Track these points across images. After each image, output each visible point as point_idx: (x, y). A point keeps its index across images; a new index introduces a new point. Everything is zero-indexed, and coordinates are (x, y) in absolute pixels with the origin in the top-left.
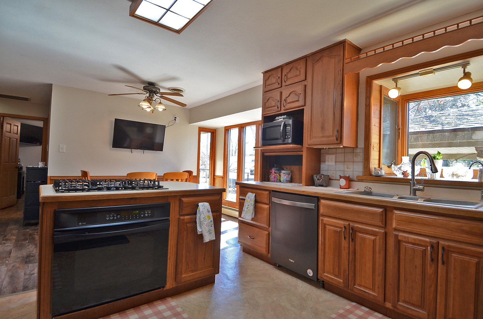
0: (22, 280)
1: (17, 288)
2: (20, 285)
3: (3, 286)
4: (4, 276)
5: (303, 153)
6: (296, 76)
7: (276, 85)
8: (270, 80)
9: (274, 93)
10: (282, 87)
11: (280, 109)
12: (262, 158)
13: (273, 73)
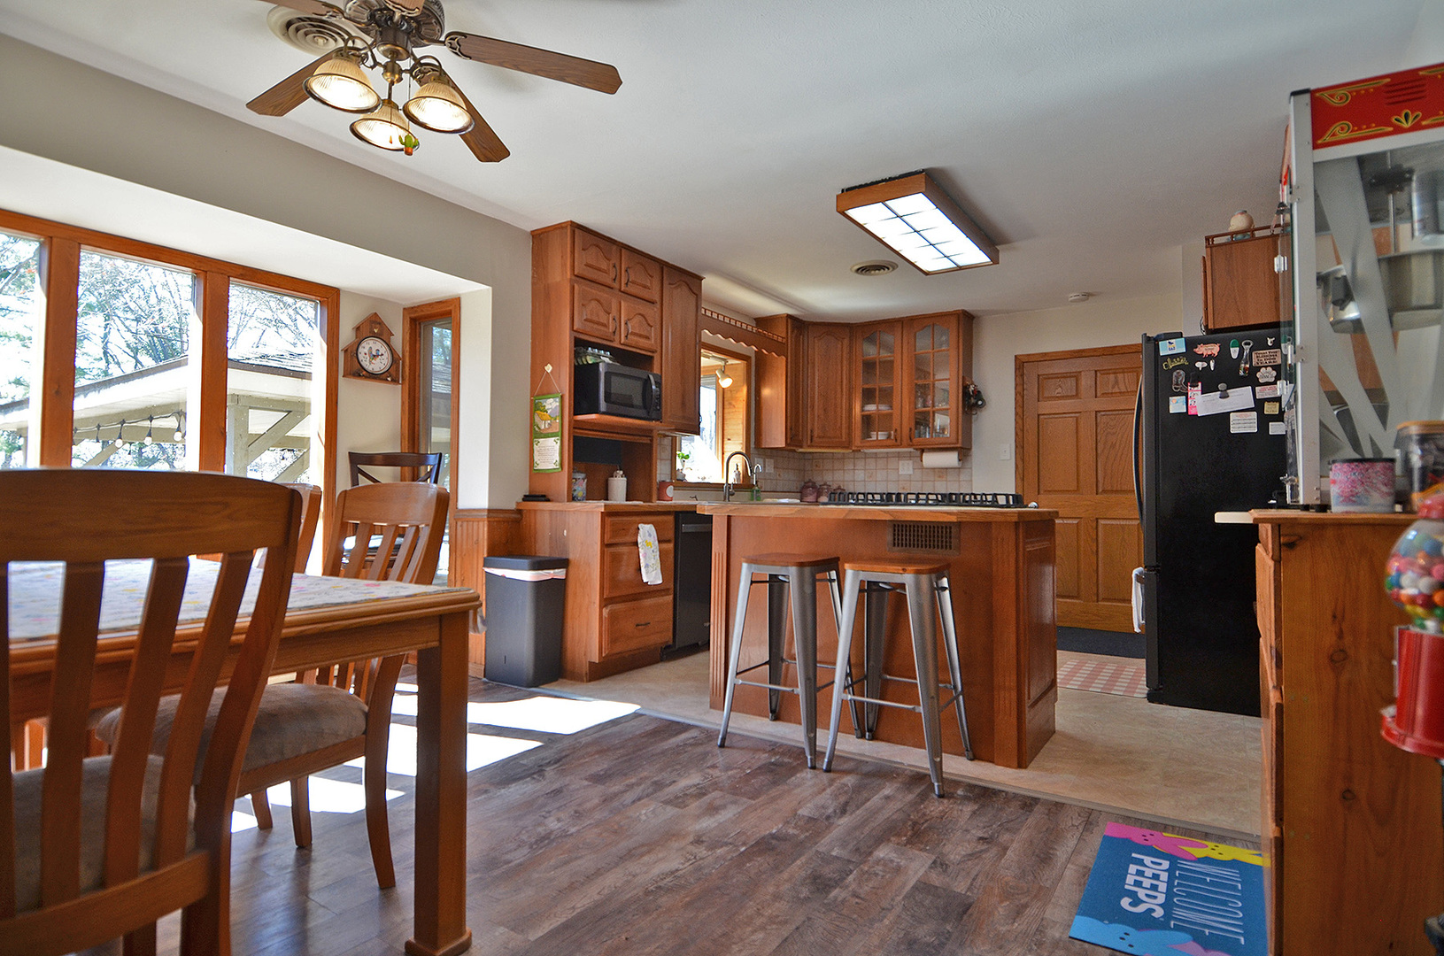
0: (1024, 834)
1: (1047, 811)
2: (1037, 816)
3: (1078, 834)
4: (1067, 873)
5: (652, 441)
6: (645, 287)
7: (608, 280)
8: (593, 256)
9: (603, 295)
10: (620, 290)
11: (617, 337)
12: (572, 440)
13: (601, 246)
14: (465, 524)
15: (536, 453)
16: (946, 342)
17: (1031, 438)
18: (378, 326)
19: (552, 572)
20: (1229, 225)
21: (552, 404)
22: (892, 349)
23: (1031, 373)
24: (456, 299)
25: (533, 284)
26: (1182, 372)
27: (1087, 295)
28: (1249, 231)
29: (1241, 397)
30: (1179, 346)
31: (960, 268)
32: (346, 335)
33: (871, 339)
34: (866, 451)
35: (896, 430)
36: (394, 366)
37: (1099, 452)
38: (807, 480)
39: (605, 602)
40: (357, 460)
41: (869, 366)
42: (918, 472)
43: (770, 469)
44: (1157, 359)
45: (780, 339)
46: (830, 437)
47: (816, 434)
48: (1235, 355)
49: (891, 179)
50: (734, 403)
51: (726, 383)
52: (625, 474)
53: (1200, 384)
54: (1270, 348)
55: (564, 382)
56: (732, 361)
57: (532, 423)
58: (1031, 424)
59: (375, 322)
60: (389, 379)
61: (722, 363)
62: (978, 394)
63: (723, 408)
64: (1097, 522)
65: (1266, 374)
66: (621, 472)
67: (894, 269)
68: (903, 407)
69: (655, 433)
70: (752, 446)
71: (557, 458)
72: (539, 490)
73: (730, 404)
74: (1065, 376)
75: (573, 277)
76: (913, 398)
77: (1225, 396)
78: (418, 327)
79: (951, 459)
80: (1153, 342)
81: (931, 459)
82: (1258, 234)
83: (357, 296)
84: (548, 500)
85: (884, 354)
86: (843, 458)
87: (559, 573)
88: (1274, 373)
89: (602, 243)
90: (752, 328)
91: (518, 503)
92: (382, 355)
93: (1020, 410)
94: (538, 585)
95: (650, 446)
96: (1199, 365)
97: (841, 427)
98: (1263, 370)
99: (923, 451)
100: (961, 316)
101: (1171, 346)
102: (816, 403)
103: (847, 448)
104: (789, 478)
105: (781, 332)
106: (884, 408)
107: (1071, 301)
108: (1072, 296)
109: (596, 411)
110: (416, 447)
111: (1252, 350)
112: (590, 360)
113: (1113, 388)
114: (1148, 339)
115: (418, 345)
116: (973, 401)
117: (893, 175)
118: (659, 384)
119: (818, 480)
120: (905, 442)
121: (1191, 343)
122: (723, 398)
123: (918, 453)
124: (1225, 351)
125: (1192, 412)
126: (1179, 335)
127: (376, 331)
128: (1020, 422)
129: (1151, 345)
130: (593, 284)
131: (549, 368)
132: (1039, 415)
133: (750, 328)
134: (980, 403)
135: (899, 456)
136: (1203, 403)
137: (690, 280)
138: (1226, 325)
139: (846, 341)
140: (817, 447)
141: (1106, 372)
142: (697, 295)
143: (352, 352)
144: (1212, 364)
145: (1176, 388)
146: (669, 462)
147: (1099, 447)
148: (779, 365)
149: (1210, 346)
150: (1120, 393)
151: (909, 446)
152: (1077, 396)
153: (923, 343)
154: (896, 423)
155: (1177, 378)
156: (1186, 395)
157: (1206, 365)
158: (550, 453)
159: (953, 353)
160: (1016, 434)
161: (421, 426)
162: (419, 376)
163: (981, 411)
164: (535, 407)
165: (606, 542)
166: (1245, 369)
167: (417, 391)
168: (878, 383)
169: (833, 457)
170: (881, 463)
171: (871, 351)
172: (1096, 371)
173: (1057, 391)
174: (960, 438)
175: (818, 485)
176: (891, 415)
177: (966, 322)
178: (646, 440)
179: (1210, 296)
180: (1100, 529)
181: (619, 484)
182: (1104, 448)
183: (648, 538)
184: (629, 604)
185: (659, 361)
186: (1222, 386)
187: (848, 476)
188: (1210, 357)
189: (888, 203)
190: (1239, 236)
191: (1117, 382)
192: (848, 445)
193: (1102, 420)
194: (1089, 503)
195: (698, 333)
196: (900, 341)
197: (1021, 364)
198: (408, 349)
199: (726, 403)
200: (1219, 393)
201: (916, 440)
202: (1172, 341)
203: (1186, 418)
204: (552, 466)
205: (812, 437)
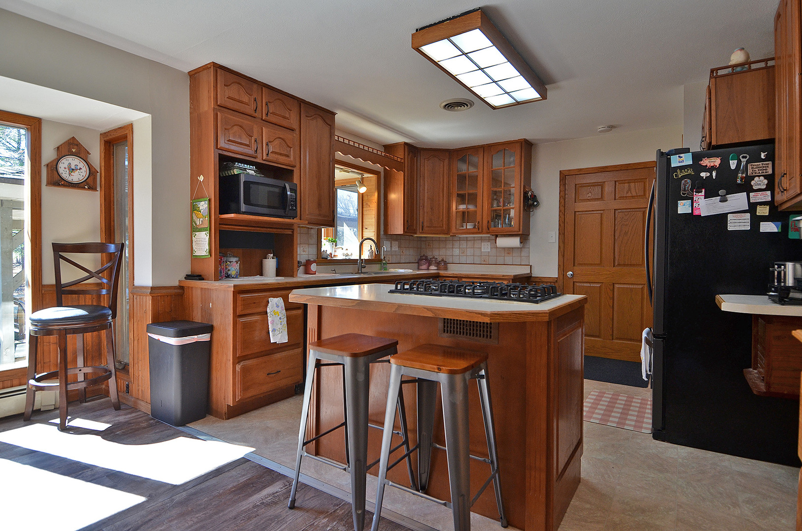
5: (293, 232)
6: (284, 117)
7: (249, 110)
8: (234, 91)
9: (246, 122)
10: (262, 119)
11: (259, 155)
12: (218, 234)
13: (243, 84)
14: (138, 297)
15: (194, 244)
16: (513, 161)
17: (569, 228)
18: (76, 147)
19: (196, 337)
20: (730, 61)
21: (203, 206)
22: (476, 168)
23: (571, 183)
24: (130, 125)
25: (191, 113)
26: (689, 181)
27: (611, 127)
28: (748, 63)
29: (739, 200)
30: (687, 160)
31: (518, 103)
32: (48, 154)
33: (463, 160)
34: (459, 236)
35: (479, 222)
36: (92, 177)
37: (616, 238)
38: (422, 255)
39: (237, 360)
40: (59, 249)
41: (462, 178)
42: (494, 250)
43: (395, 248)
44: (669, 170)
45: (399, 160)
46: (435, 227)
47: (425, 224)
48: (733, 166)
49: (454, 17)
50: (369, 203)
51: (363, 190)
52: (276, 255)
53: (703, 190)
54: (763, 160)
55: (211, 188)
56: (366, 175)
57: (192, 220)
58: (570, 217)
59: (73, 144)
60: (86, 187)
61: (360, 176)
62: (534, 198)
63: (363, 208)
64: (613, 286)
65: (759, 182)
66: (272, 255)
67: (471, 106)
68: (483, 207)
69: (295, 227)
70: (382, 232)
71: (207, 247)
72: (198, 271)
73: (367, 204)
74: (594, 185)
75: (217, 107)
76: (490, 201)
77: (723, 200)
78: (112, 148)
79: (515, 242)
80: (665, 157)
81: (502, 242)
82: (754, 66)
83: (57, 124)
84: (203, 279)
85: (472, 170)
86: (446, 240)
87: (205, 337)
88: (766, 182)
89: (243, 82)
90: (381, 152)
91: (180, 281)
92: (80, 169)
93: (562, 208)
94: (183, 348)
95: (292, 235)
96: (703, 174)
97: (442, 220)
98: (756, 179)
99: (497, 236)
100: (523, 143)
101: (681, 160)
102: (426, 204)
103: (447, 234)
104: (410, 254)
105: (400, 155)
106: (471, 207)
107: (600, 132)
108: (600, 128)
109: (238, 211)
110: (112, 237)
111: (747, 162)
112: (236, 172)
113: (627, 193)
114: (661, 154)
115: (112, 161)
116: (530, 202)
117: (456, 14)
118: (293, 190)
119: (430, 255)
120: (484, 231)
121: (697, 157)
122: (363, 200)
123: (494, 237)
124: (725, 163)
125: (696, 213)
126: (686, 151)
127: (74, 150)
128: (562, 216)
129: (664, 159)
130: (236, 113)
131: (201, 178)
132: (575, 212)
133: (379, 153)
134: (535, 203)
135: (482, 239)
136: (706, 206)
137: (326, 115)
138: (726, 142)
139: (446, 162)
140: (426, 233)
141: (623, 182)
142: (330, 125)
143: (53, 167)
144: (714, 174)
145: (683, 194)
146: (315, 246)
147: (616, 234)
148: (399, 178)
149: (713, 159)
150: (632, 196)
151: (488, 233)
152: (602, 198)
153: (497, 163)
154: (479, 218)
155: (685, 186)
156: (692, 199)
157: (708, 174)
158: (203, 243)
159: (517, 169)
160: (560, 225)
161: (115, 222)
162: (113, 185)
163: (536, 209)
164: (194, 208)
165: (238, 313)
166: (742, 178)
167: (112, 196)
168: (468, 190)
169: (439, 240)
170: (470, 244)
171: (463, 168)
172: (615, 181)
173: (588, 195)
174: (521, 228)
175: (429, 257)
176: (476, 212)
177: (527, 147)
178: (289, 232)
179: (713, 118)
180: (616, 290)
181: (270, 264)
182: (620, 235)
183: (276, 308)
184: (260, 360)
185: (299, 174)
186: (721, 192)
187: (449, 253)
188: (713, 168)
189: (452, 38)
190: (739, 69)
191: (630, 189)
192: (448, 232)
193: (619, 215)
194: (609, 273)
195: (331, 154)
196: (482, 160)
197: (564, 176)
198: (103, 164)
199: (364, 204)
200: (719, 197)
201: (492, 228)
202: (681, 155)
203: (692, 218)
204: (204, 253)
205: (422, 227)
